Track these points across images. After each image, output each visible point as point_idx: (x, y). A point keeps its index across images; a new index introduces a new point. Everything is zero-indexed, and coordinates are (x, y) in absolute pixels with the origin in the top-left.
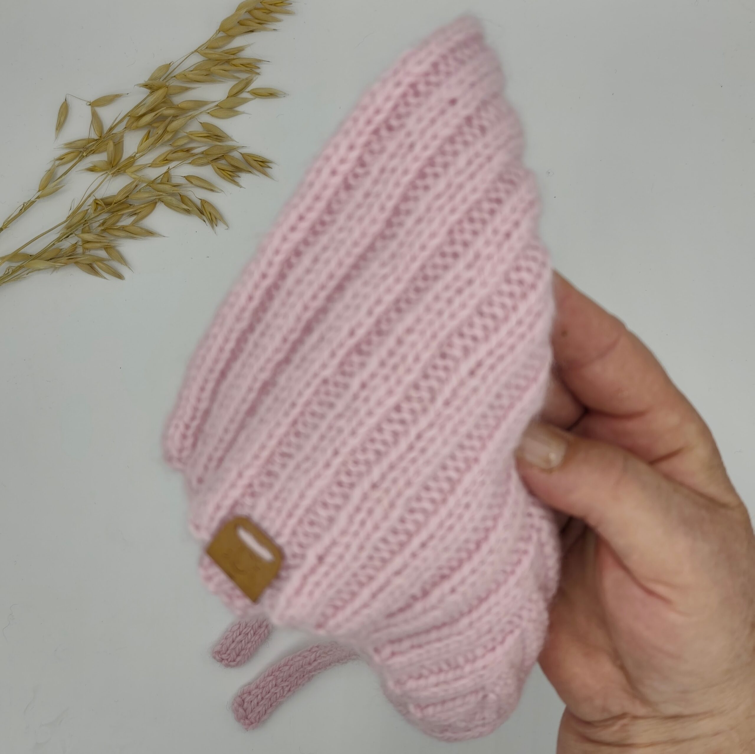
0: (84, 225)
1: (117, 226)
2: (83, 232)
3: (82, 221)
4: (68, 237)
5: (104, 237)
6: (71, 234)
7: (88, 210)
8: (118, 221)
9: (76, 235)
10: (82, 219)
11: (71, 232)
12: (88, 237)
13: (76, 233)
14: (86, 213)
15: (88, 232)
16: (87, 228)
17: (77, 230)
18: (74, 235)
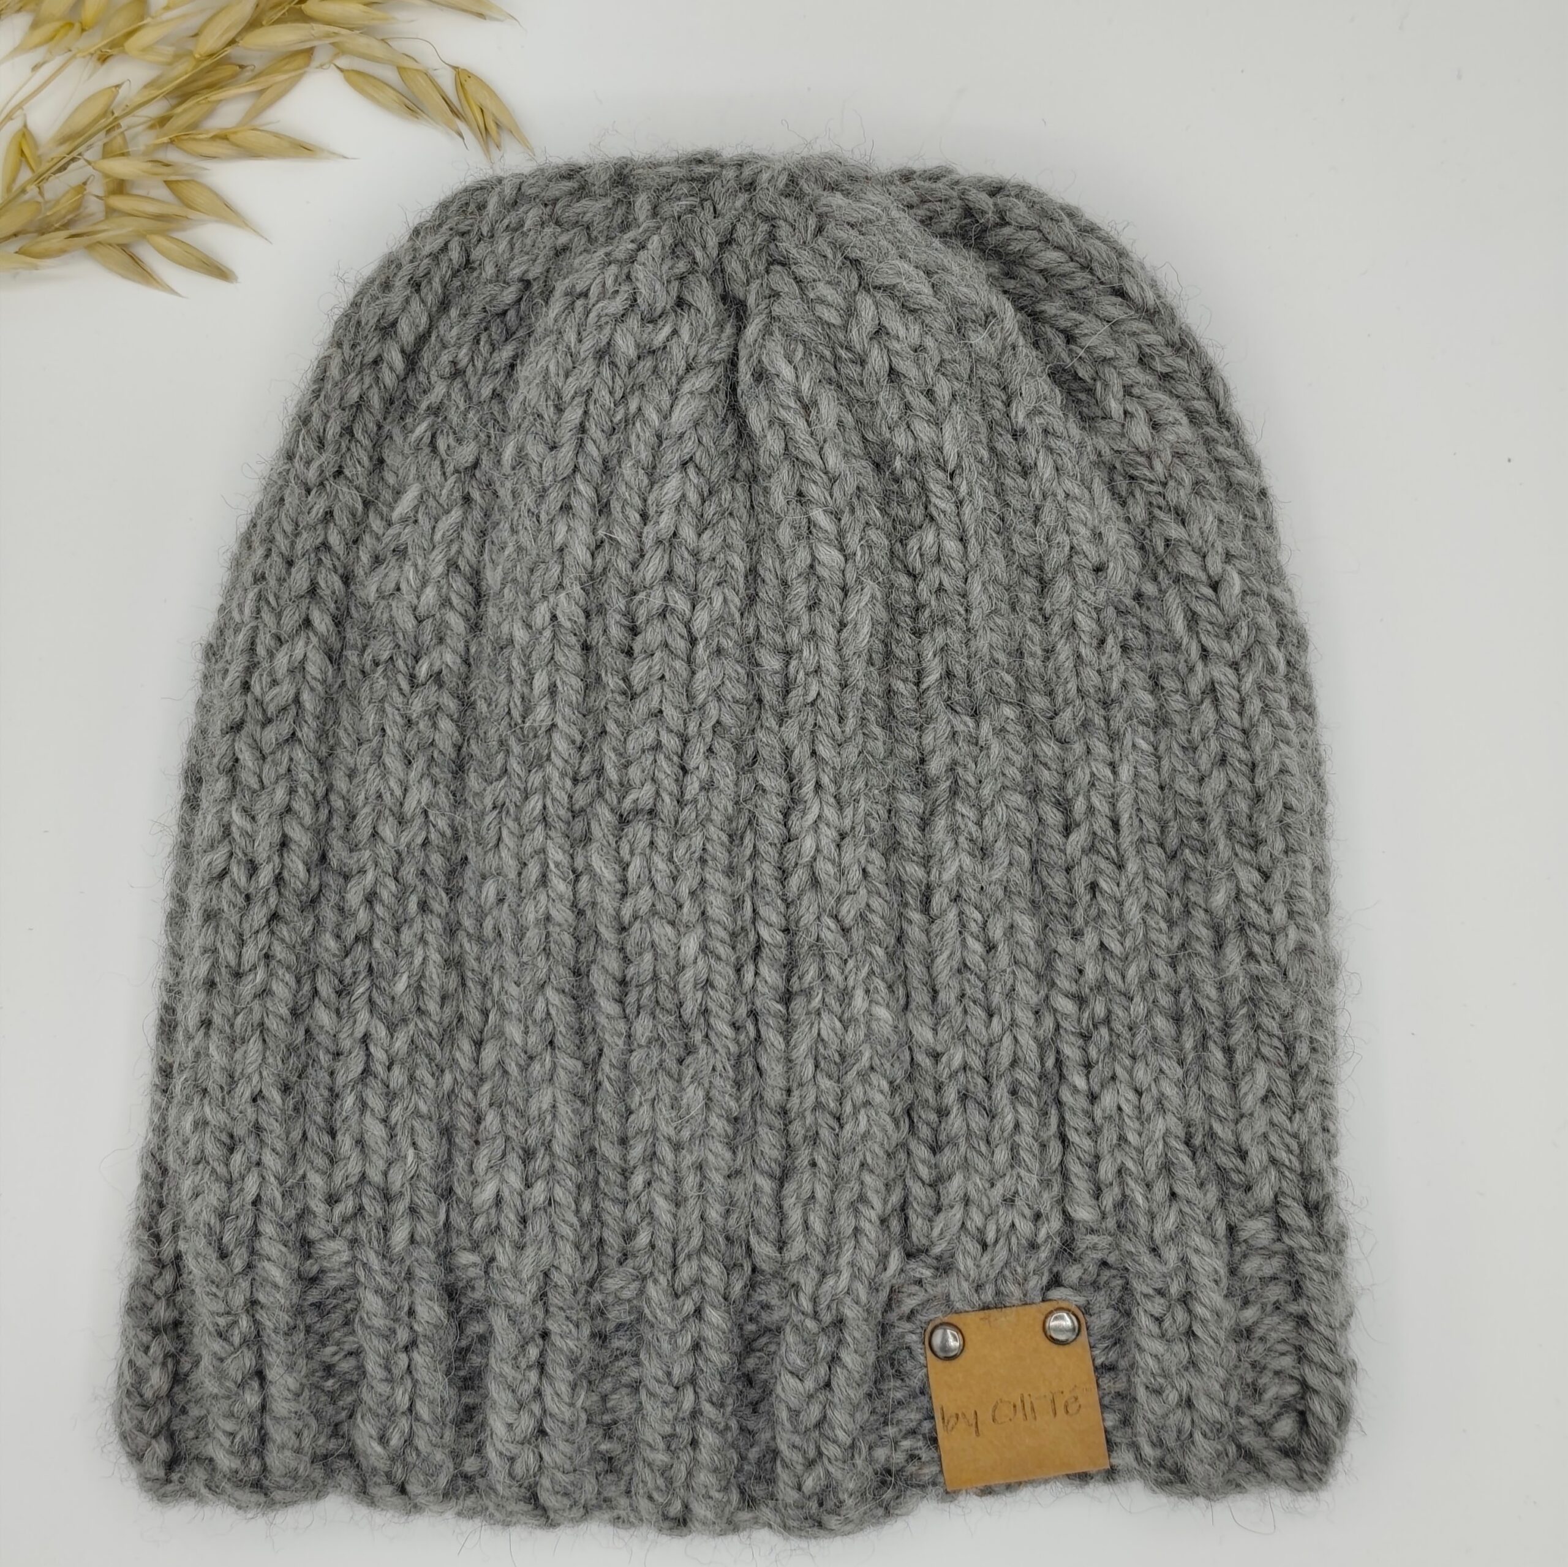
0: (108, 132)
1: (207, 132)
2: (108, 153)
3: (103, 122)
4: (63, 168)
5: (167, 165)
6: (73, 160)
7: (118, 86)
8: (209, 114)
9: (89, 163)
10: (104, 114)
11: (74, 154)
12: (120, 167)
13: (88, 155)
14: (115, 97)
15: (123, 155)
16: (119, 140)
17: (90, 146)
18: (81, 162)
